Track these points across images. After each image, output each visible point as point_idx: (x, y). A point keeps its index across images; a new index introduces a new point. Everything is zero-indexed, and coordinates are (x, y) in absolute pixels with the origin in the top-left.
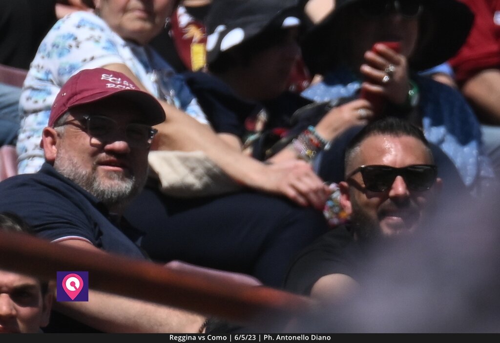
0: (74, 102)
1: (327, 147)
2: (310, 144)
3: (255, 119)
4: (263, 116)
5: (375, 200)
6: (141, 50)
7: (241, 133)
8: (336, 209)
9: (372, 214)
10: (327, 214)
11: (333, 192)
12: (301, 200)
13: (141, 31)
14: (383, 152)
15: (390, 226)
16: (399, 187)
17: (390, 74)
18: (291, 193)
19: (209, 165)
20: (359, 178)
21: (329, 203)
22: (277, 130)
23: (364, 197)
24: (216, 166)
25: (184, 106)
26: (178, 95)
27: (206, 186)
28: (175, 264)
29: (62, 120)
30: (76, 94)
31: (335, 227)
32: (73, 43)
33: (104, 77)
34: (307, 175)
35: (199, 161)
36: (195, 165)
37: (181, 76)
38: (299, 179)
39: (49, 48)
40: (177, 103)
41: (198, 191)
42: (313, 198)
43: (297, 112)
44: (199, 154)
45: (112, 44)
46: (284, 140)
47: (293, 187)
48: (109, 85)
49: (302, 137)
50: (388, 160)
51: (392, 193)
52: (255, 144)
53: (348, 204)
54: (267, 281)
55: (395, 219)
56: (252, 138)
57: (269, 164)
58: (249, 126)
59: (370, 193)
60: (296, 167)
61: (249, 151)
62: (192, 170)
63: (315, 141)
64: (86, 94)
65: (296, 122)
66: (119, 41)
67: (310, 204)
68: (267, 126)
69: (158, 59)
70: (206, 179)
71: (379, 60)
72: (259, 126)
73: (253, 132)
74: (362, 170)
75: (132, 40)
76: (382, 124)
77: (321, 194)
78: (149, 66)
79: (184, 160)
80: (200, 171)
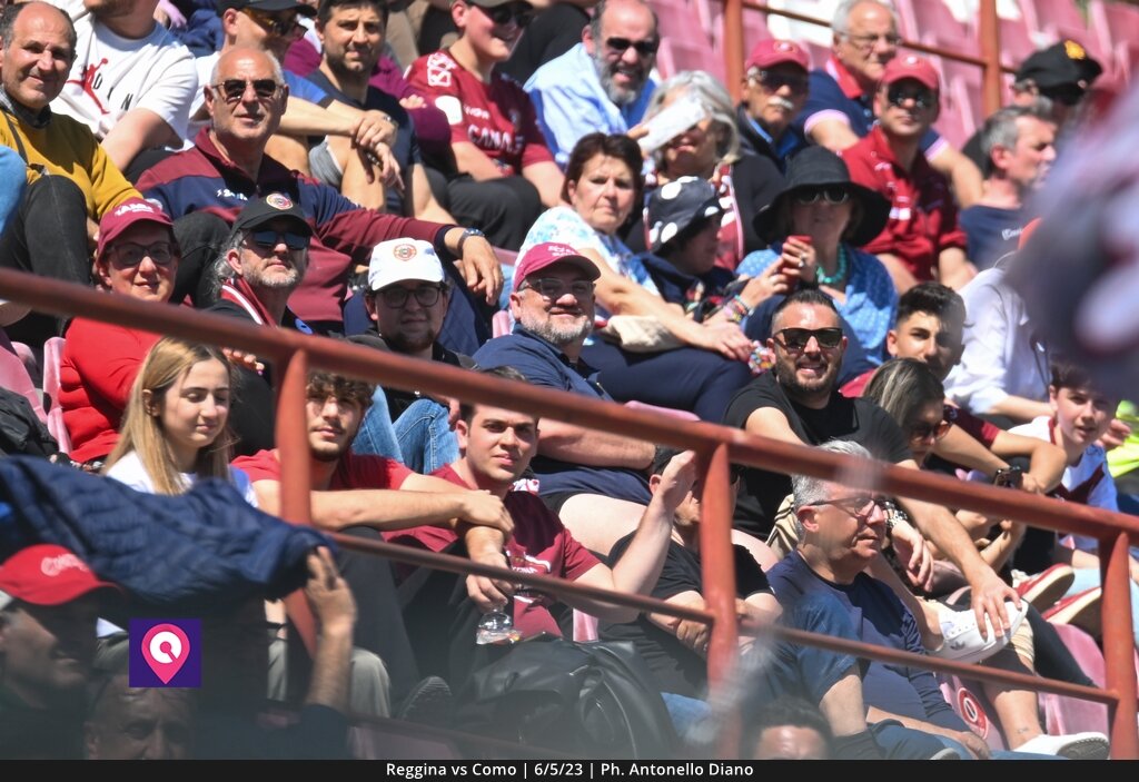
0: (529, 270)
1: (751, 313)
2: (737, 310)
3: (694, 290)
4: (700, 288)
5: (794, 355)
6: (607, 238)
7: (684, 302)
8: (758, 361)
9: (791, 365)
10: (751, 365)
11: (756, 348)
12: (731, 354)
13: (608, 224)
14: (801, 317)
15: (805, 376)
16: (812, 345)
17: (804, 260)
18: (724, 349)
19: (659, 326)
20: (781, 337)
21: (753, 357)
22: (712, 299)
23: (785, 352)
24: (665, 327)
25: (640, 281)
26: (635, 272)
27: (658, 343)
28: (633, 404)
29: (522, 286)
30: (529, 264)
31: (758, 375)
32: (554, 232)
33: (551, 248)
34: (736, 334)
35: (652, 324)
36: (647, 326)
37: (638, 258)
38: (730, 338)
39: (535, 236)
40: (634, 279)
41: (651, 347)
42: (740, 352)
43: (730, 285)
44: (651, 318)
45: (584, 233)
46: (718, 307)
47: (725, 344)
48: (555, 254)
49: (730, 304)
50: (804, 324)
51: (806, 350)
52: (695, 310)
53: (774, 356)
54: (704, 418)
55: (809, 371)
56: (692, 306)
57: (707, 325)
58: (689, 296)
59: (790, 349)
60: (728, 328)
61: (691, 315)
62: (647, 330)
63: (741, 307)
64: (537, 263)
65: (728, 294)
66: (590, 230)
67: (738, 358)
68: (704, 295)
69: (620, 244)
70: (657, 338)
71: (794, 249)
72: (697, 296)
73: (693, 301)
74: (784, 331)
75: (600, 231)
76: (801, 295)
77: (746, 350)
78: (613, 250)
79: (640, 323)
80: (653, 331)
